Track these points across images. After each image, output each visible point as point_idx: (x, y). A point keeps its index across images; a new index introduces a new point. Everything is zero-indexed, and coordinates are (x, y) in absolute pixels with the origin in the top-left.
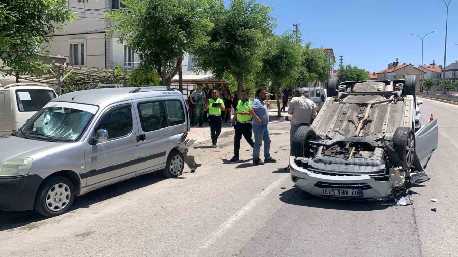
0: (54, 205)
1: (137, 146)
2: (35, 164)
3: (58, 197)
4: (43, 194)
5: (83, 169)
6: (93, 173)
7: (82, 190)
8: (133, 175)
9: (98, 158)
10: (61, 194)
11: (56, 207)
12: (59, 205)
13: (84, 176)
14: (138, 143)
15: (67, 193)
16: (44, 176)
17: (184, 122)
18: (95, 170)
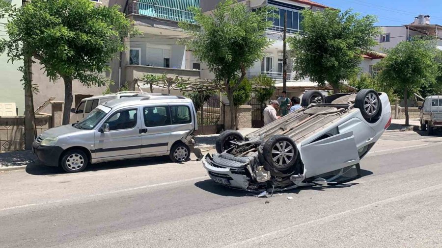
0: (72, 166)
1: (140, 136)
2: (60, 141)
3: (75, 162)
4: (64, 158)
5: (92, 147)
6: (101, 150)
7: (92, 160)
8: (138, 156)
9: (105, 141)
10: (77, 160)
11: (74, 168)
12: (76, 166)
13: (94, 151)
14: (140, 135)
15: (81, 160)
16: (64, 148)
17: (191, 122)
18: (102, 149)
